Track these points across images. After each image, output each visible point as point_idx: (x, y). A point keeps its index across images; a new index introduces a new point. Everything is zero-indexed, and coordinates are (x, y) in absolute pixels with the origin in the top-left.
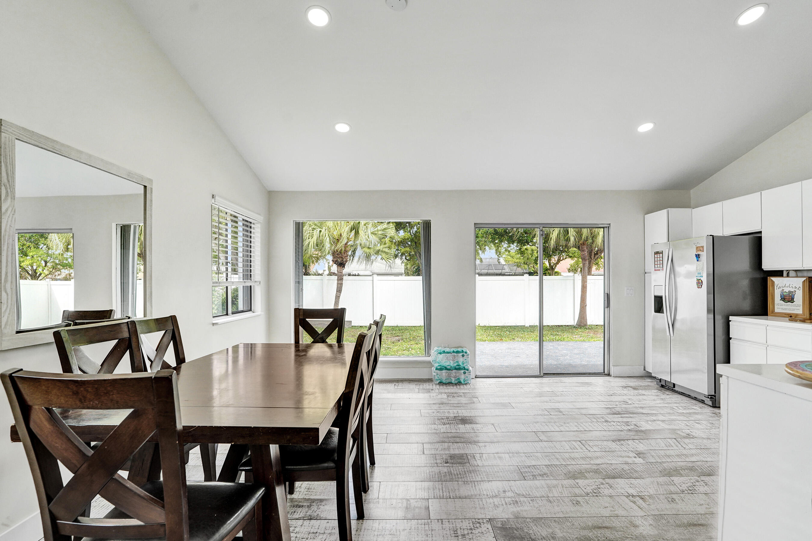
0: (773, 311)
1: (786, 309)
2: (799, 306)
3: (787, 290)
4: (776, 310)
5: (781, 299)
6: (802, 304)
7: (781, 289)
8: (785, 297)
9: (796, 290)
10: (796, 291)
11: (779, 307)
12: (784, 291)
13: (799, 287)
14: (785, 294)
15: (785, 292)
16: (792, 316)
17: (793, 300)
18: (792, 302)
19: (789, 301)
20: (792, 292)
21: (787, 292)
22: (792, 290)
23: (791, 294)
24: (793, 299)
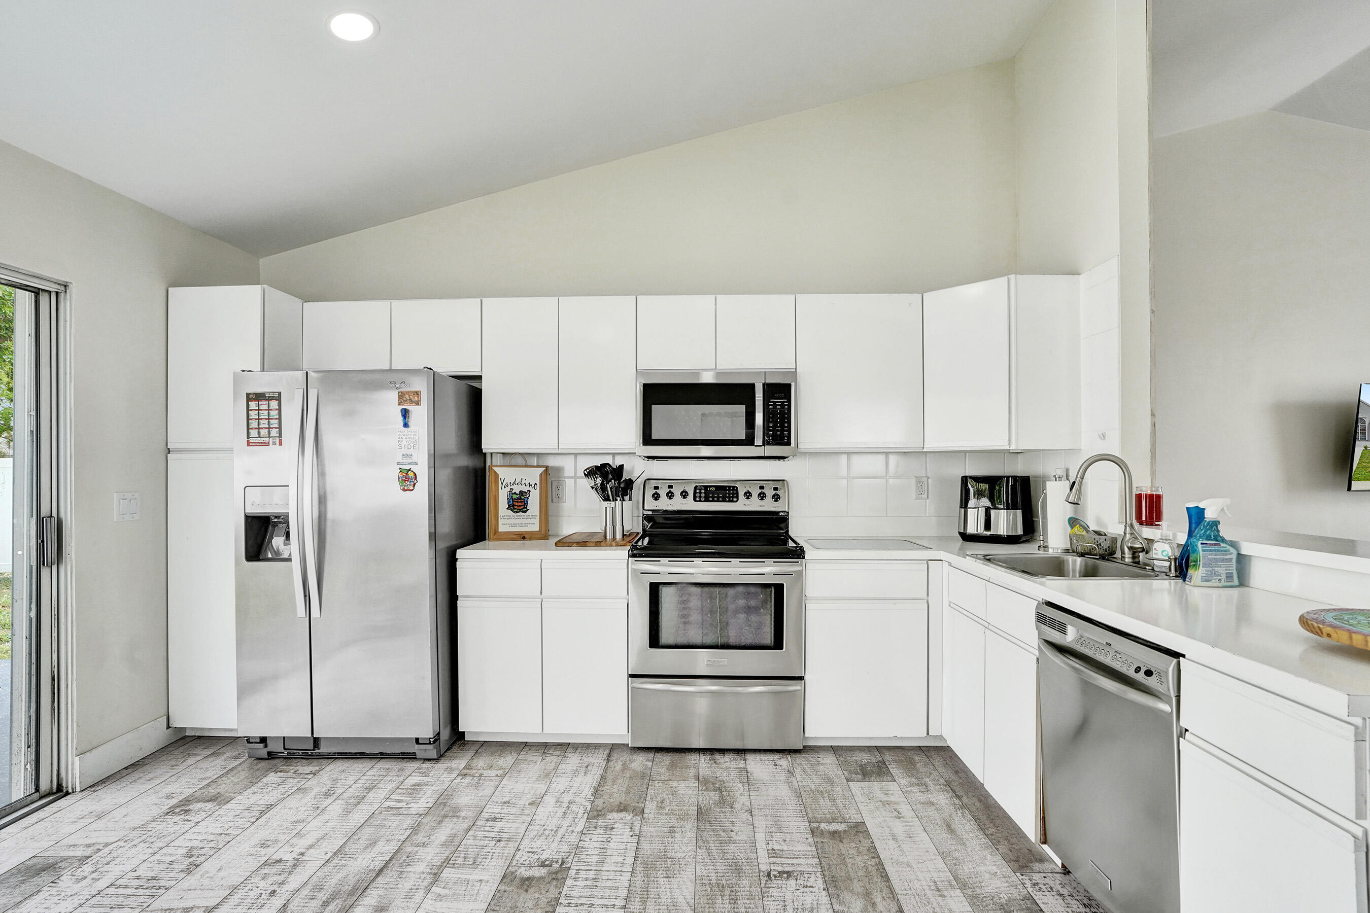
0: (496, 531)
1: (514, 525)
2: (534, 517)
3: (517, 489)
4: (502, 529)
5: (509, 506)
6: (538, 514)
7: (508, 489)
8: (515, 504)
9: (530, 489)
10: (530, 491)
11: (506, 521)
12: (513, 492)
13: (536, 484)
14: (515, 496)
15: (515, 493)
16: (526, 536)
17: (526, 508)
18: (525, 512)
19: (520, 511)
20: (525, 492)
21: (517, 494)
22: (525, 489)
23: (523, 498)
24: (527, 506)
